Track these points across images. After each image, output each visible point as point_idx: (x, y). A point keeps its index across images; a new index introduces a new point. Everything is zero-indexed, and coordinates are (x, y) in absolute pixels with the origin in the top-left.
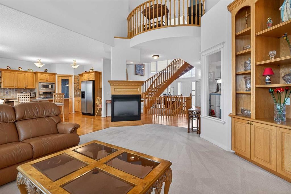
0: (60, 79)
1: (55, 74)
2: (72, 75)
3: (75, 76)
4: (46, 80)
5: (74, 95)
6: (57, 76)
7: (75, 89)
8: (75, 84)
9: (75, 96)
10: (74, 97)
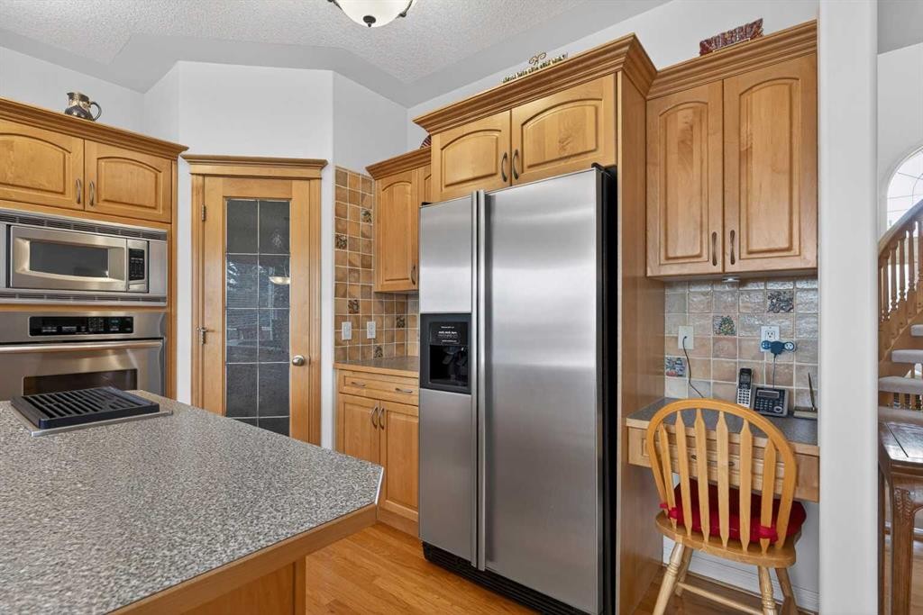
0: (218, 193)
1: (171, 151)
2: (321, 164)
3: (341, 176)
4: (70, 198)
5: (337, 342)
6: (184, 170)
7: (340, 292)
8: (340, 243)
9: (344, 354)
10: (337, 360)
